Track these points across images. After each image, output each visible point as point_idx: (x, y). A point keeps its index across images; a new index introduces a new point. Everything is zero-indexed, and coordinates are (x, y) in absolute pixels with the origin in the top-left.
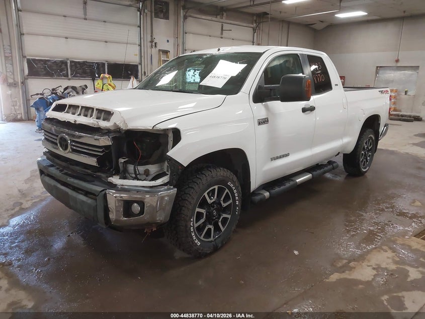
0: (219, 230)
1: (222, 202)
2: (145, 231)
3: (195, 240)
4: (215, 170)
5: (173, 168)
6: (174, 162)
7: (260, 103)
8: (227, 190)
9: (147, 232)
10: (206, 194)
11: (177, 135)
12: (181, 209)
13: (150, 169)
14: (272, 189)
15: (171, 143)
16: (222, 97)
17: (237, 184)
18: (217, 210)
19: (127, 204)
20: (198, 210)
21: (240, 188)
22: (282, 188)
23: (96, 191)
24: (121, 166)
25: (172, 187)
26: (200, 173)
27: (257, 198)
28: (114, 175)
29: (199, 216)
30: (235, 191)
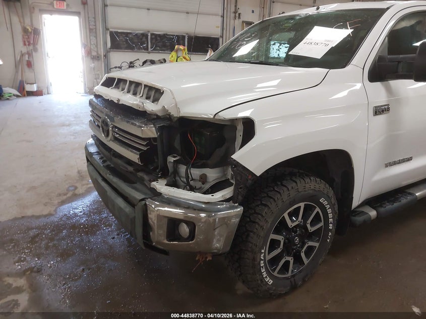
0: (302, 263)
1: (308, 226)
2: (197, 259)
3: (266, 277)
4: (302, 180)
5: (238, 178)
6: (242, 170)
7: (379, 83)
8: (318, 209)
9: (199, 259)
10: (286, 215)
11: (249, 127)
12: (248, 235)
13: (208, 175)
14: (381, 206)
15: (239, 140)
16: (323, 71)
17: (333, 201)
18: (300, 236)
19: (173, 224)
20: (273, 236)
21: (336, 206)
22: (396, 205)
23: (135, 198)
24: (170, 166)
25: (236, 205)
26: (279, 183)
27: (359, 219)
28: (161, 178)
29: (274, 244)
30: (329, 211)
